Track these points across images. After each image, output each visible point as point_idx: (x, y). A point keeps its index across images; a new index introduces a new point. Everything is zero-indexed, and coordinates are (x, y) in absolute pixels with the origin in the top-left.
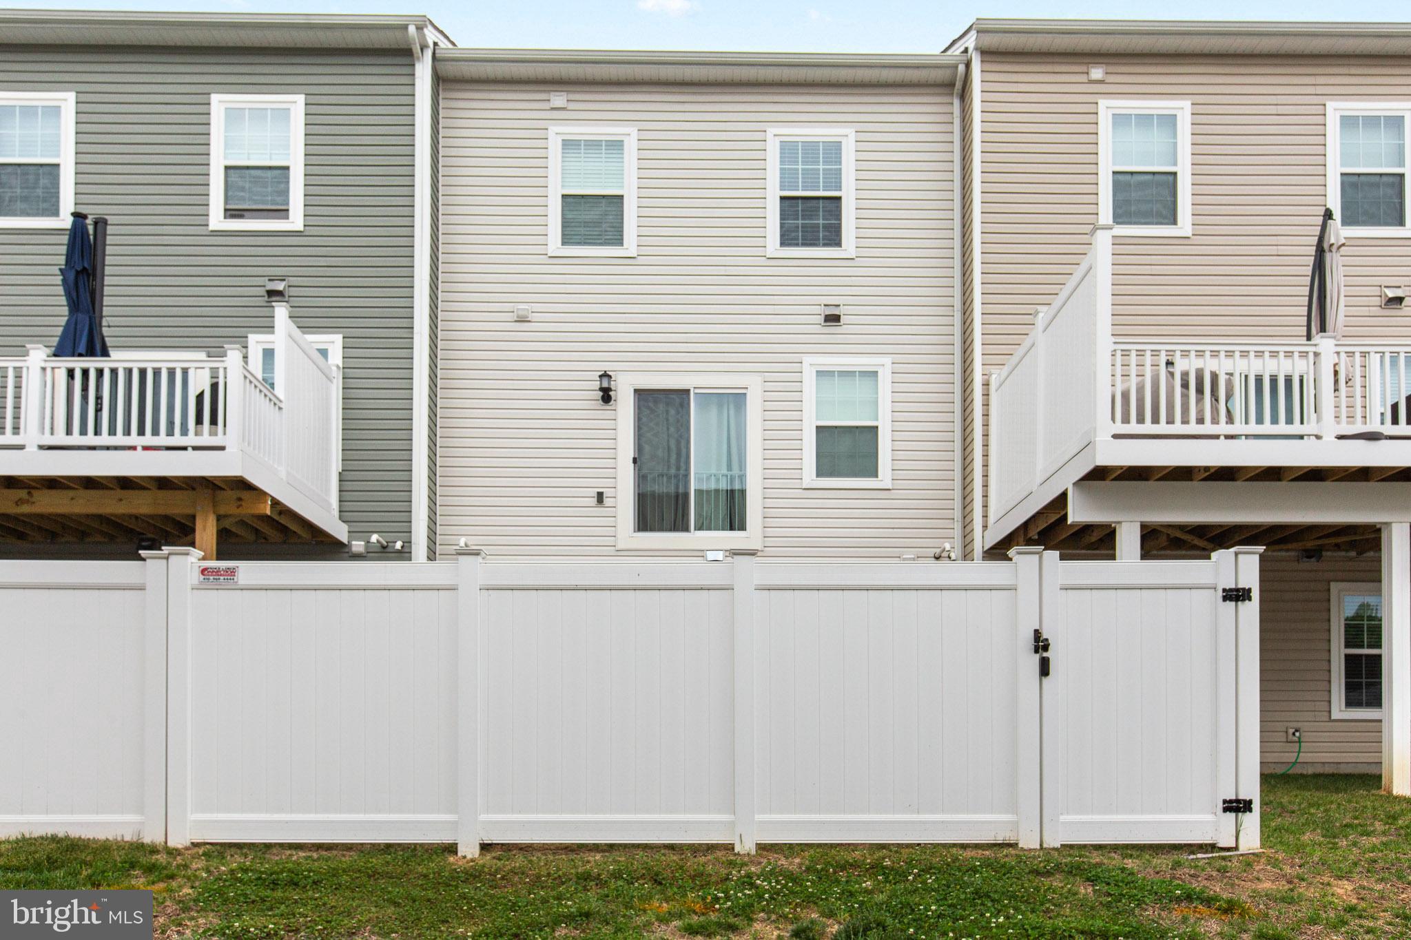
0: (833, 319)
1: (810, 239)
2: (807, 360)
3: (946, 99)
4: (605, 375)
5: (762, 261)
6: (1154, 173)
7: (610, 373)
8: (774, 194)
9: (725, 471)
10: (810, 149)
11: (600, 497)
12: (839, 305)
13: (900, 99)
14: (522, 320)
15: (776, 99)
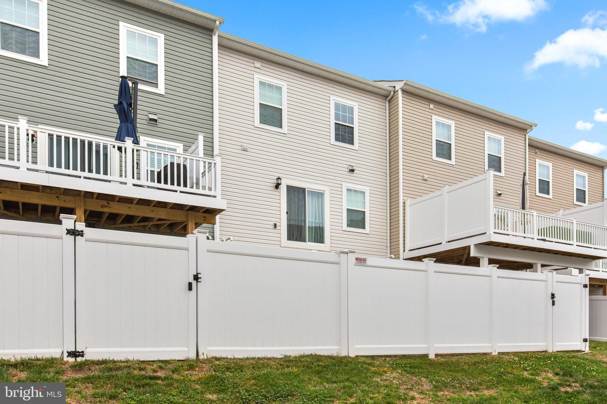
0: (352, 171)
1: (344, 141)
2: (344, 184)
3: (384, 101)
4: (279, 178)
5: (329, 145)
6: (440, 141)
7: (281, 178)
8: (333, 121)
9: (314, 220)
10: (344, 107)
11: (275, 225)
12: (353, 166)
13: (363, 95)
14: (245, 150)
15: (333, 86)
